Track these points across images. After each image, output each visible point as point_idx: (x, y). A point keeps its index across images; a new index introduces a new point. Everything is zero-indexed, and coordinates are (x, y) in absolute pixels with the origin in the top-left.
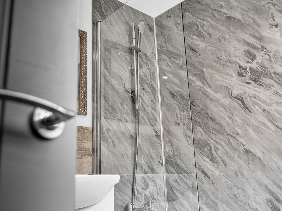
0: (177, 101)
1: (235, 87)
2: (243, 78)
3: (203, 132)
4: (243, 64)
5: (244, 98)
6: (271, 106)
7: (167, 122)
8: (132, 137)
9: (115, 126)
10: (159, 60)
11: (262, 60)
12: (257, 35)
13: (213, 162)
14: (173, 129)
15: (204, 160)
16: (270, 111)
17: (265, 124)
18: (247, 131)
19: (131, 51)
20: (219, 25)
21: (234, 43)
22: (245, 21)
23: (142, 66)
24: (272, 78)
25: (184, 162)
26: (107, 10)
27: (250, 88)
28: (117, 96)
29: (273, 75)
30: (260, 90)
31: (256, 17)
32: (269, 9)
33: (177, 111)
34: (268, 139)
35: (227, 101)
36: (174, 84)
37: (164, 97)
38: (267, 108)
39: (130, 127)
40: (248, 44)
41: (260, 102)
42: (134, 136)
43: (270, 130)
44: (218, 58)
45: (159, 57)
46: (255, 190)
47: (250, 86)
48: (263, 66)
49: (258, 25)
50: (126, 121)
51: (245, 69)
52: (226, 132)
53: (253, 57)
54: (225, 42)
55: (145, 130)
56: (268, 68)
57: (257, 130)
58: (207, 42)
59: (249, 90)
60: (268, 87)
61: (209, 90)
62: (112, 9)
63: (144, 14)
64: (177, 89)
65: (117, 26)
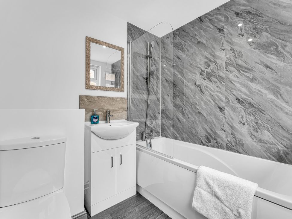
0: (168, 84)
1: (198, 81)
2: (202, 76)
3: (180, 101)
4: (203, 69)
5: (201, 87)
6: (214, 92)
7: (163, 93)
8: (146, 101)
9: (138, 97)
10: (161, 61)
11: (213, 68)
12: (213, 54)
13: (183, 115)
14: (166, 97)
15: (179, 114)
16: (213, 95)
17: (210, 101)
18: (201, 103)
19: (147, 57)
20: (193, 46)
21: (200, 56)
22: (207, 45)
23: (152, 65)
24: (217, 78)
25: (169, 114)
26: (135, 34)
27: (205, 82)
28: (139, 81)
29: (218, 76)
30: (210, 84)
31: (213, 43)
32: (221, 39)
33: (168, 89)
34: (210, 108)
35: (193, 87)
36: (168, 75)
37: (162, 81)
38: (212, 93)
39: (145, 97)
40: (207, 58)
41: (209, 90)
42: (147, 101)
43: (212, 104)
44: (191, 64)
45: (161, 60)
46: (201, 131)
47: (205, 81)
48: (213, 71)
49: (214, 48)
50: (144, 94)
51: (204, 72)
52: (190, 102)
53: (209, 66)
54: (195, 56)
55: (152, 97)
56: (215, 73)
57: (205, 103)
58: (186, 55)
59: (204, 83)
60: (215, 82)
61: (184, 80)
62: (138, 34)
63: (155, 36)
64: (169, 78)
65: (140, 43)
